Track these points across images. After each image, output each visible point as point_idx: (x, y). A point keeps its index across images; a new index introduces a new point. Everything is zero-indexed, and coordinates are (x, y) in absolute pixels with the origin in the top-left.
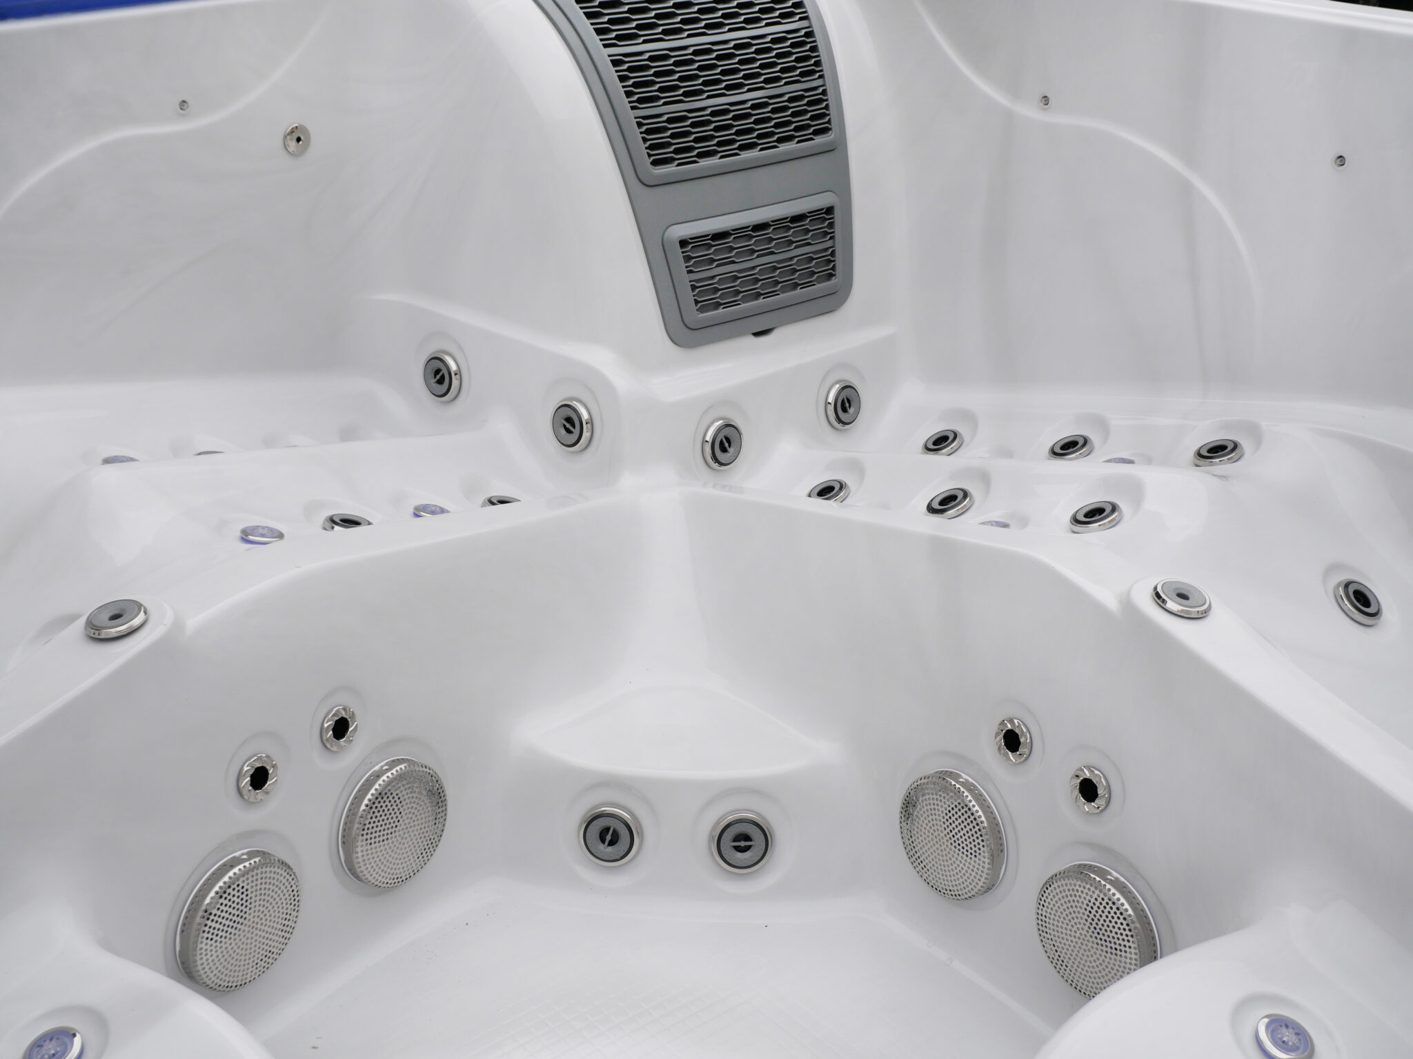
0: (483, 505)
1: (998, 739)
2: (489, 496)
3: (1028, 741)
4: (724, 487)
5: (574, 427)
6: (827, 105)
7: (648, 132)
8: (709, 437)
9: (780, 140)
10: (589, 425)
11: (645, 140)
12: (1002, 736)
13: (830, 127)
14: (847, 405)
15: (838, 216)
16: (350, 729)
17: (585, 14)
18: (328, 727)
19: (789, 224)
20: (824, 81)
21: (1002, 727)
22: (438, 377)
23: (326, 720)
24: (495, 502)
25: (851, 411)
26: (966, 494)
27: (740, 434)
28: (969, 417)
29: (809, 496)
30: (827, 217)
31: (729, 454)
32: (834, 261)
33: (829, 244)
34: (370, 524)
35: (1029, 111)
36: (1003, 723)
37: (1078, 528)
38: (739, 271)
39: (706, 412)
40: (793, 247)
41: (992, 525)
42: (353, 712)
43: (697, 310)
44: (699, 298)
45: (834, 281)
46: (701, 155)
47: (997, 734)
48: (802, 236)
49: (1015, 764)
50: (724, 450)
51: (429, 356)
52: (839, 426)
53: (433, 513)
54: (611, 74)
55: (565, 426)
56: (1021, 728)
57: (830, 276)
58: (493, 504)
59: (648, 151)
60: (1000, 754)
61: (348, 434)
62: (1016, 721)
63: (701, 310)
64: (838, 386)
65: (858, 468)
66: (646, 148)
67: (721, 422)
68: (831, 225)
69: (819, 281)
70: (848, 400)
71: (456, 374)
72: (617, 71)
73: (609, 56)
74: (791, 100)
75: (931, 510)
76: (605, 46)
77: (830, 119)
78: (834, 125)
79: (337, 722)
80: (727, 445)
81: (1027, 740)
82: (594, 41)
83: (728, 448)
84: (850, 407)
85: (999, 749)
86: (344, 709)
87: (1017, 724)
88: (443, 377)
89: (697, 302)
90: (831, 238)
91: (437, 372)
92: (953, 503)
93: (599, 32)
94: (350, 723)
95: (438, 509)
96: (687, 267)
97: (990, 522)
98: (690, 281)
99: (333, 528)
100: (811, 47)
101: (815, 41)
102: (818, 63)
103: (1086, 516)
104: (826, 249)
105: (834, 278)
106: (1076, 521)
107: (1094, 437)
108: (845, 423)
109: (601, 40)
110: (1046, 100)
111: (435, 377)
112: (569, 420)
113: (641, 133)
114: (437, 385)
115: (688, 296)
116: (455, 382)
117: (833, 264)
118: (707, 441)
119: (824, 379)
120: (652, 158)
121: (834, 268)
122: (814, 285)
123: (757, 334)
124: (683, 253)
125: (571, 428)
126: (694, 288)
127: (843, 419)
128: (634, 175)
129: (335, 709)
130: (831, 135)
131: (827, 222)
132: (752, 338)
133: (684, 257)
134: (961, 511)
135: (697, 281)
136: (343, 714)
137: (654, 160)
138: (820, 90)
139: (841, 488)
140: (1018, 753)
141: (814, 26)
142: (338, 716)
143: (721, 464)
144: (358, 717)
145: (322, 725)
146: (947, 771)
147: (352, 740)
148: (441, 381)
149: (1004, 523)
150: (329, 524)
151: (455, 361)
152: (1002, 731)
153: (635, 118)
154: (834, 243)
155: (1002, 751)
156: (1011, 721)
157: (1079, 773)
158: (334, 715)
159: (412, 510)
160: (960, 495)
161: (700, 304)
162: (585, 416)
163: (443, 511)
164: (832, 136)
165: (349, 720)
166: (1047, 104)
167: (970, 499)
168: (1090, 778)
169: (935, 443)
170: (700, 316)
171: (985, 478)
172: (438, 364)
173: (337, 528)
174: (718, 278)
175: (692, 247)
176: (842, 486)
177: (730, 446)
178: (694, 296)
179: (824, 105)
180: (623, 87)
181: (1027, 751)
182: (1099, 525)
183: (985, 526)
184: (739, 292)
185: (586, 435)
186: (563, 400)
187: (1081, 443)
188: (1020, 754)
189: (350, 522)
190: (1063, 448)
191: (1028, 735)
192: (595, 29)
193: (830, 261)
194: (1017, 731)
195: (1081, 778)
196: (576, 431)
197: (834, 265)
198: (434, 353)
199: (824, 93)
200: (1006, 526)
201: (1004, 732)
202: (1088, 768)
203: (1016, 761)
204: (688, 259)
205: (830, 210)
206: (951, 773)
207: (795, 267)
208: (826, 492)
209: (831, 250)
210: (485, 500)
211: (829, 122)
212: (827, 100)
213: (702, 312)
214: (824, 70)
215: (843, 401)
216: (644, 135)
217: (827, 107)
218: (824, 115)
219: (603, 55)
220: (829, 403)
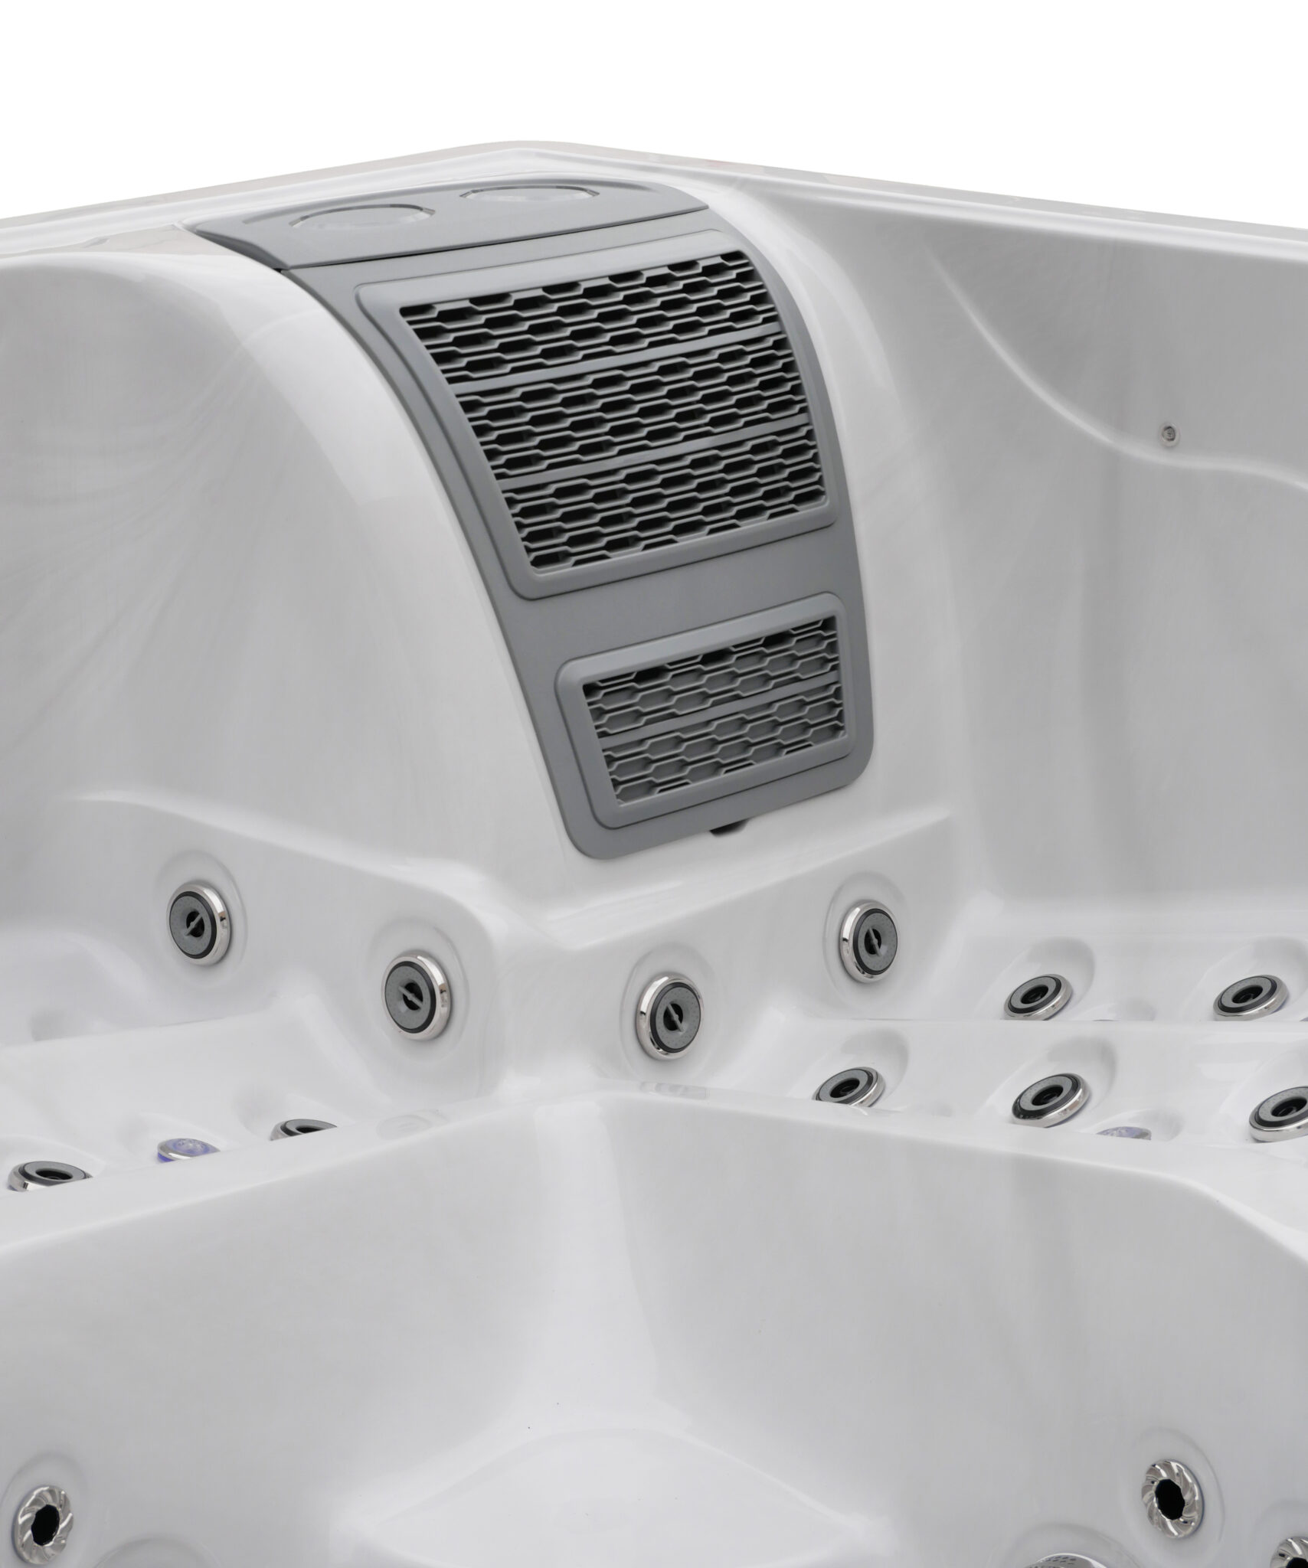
0: (274, 1137)
1: (1147, 1497)
2: (283, 1120)
3: (1197, 1498)
4: (674, 1089)
5: (421, 998)
6: (816, 455)
7: (525, 513)
8: (646, 1006)
9: (742, 515)
10: (445, 995)
11: (520, 526)
12: (1153, 1492)
13: (822, 489)
14: (875, 941)
15: (842, 629)
16: (62, 1526)
17: (417, 331)
18: (24, 1523)
19: (762, 649)
20: (809, 417)
21: (1152, 1476)
22: (193, 924)
23: (21, 1513)
24: (293, 1129)
25: (883, 950)
26: (1076, 1083)
27: (697, 997)
28: (1078, 952)
29: (818, 1097)
30: (826, 634)
31: (681, 1033)
32: (840, 705)
33: (831, 678)
34: (86, 1176)
35: (1145, 452)
36: (1152, 1469)
37: (1264, 1133)
38: (683, 730)
39: (639, 964)
40: (770, 687)
41: (1121, 1135)
42: (65, 1496)
43: (618, 796)
44: (620, 776)
45: (842, 737)
46: (613, 546)
47: (1144, 1491)
48: (786, 667)
49: (1178, 1539)
50: (672, 1026)
51: (176, 892)
52: (863, 977)
53: (191, 1153)
54: (462, 424)
55: (405, 998)
56: (1184, 1476)
57: (836, 729)
58: (290, 1133)
59: (526, 543)
60: (1152, 1523)
61: (45, 1027)
62: (1174, 1465)
63: (624, 796)
64: (858, 910)
65: (895, 1046)
66: (524, 539)
67: (665, 979)
68: (833, 647)
69: (819, 738)
70: (875, 932)
71: (222, 919)
72: (471, 420)
73: (458, 396)
74: (756, 450)
75: (1020, 1112)
76: (451, 381)
77: (821, 478)
78: (829, 486)
79: (39, 1514)
80: (676, 1017)
81: (1194, 1496)
82: (433, 373)
83: (678, 1022)
84: (879, 944)
85: (1151, 1517)
86: (51, 1491)
87: (1176, 1471)
88: (201, 924)
89: (616, 784)
90: (834, 668)
91: (192, 916)
92: (1056, 1100)
93: (440, 358)
94: (61, 1515)
95: (199, 1146)
96: (597, 727)
97: (1116, 1129)
98: (604, 751)
99: (25, 1186)
100: (784, 364)
101: (789, 355)
102: (797, 390)
103: (1275, 1112)
104: (827, 687)
105: (842, 732)
106: (1259, 1121)
107: (1289, 980)
108: (873, 973)
109: (444, 372)
110: (1170, 432)
111: (188, 925)
112: (412, 987)
113: (514, 515)
114: (191, 937)
115: (602, 775)
116: (222, 933)
117: (838, 710)
118: (642, 1013)
119: (834, 900)
120: (534, 554)
121: (840, 717)
122: (810, 745)
123: (719, 831)
124: (590, 704)
125: (416, 1001)
126: (610, 760)
127: (870, 966)
128: (504, 581)
129: (36, 1493)
130: (824, 503)
131: (826, 642)
132: (711, 838)
133: (592, 711)
134: (1070, 1113)
135: (615, 749)
136: (50, 1501)
137: (537, 558)
138: (803, 432)
139: (870, 1081)
140: (1181, 1520)
141: (788, 329)
142: (42, 1503)
143: (669, 1050)
144: (74, 1502)
145: (15, 1519)
146: (1067, 1558)
147: (64, 1545)
148: (197, 932)
149: (1141, 1130)
150: (18, 1181)
151: (221, 897)
152: (1153, 1482)
153: (504, 492)
154: (839, 676)
155: (1155, 1518)
156: (1167, 1466)
157: (1285, 1550)
158: (35, 1502)
159: (155, 1151)
160: (1067, 1086)
161: (622, 787)
162: (438, 979)
163: (207, 1149)
164: (827, 504)
165: (59, 1510)
166: (1173, 439)
167: (1084, 1092)
168: (1303, 1557)
169: (1026, 999)
170: (622, 806)
171: (1106, 1054)
172: (192, 904)
173: (31, 1185)
174: (650, 742)
175: (605, 694)
176: (871, 1078)
177: (681, 1019)
178: (611, 774)
179: (810, 454)
180: (483, 444)
181: (1195, 1515)
182: (1299, 1127)
183: (1108, 1137)
184: (684, 764)
185: (441, 1010)
186: (400, 956)
187: (1266, 989)
188: (1185, 1522)
189: (53, 1175)
190: (1237, 999)
191: (1196, 1488)
192: (433, 355)
193: (834, 706)
194: (1177, 1482)
195: (1289, 1559)
196: (425, 1006)
197: (841, 712)
198: (185, 885)
199: (810, 435)
200: (1143, 1134)
201: (1156, 1484)
202: (1299, 1540)
203: (1179, 1533)
204: (599, 713)
205: (828, 623)
206: (1074, 1559)
207: (775, 718)
208: (845, 1089)
209: (834, 688)
210: (276, 1126)
211: (820, 482)
212: (814, 447)
213: (626, 800)
214: (809, 399)
215: (868, 935)
216: (519, 519)
217: (815, 458)
218: (811, 471)
219: (448, 395)
220: (845, 940)
